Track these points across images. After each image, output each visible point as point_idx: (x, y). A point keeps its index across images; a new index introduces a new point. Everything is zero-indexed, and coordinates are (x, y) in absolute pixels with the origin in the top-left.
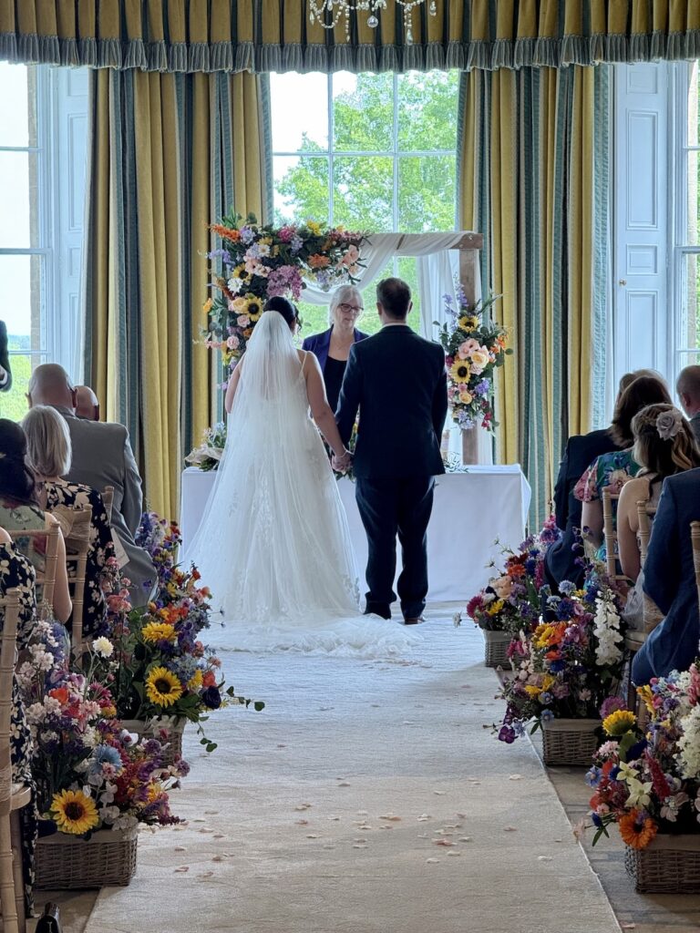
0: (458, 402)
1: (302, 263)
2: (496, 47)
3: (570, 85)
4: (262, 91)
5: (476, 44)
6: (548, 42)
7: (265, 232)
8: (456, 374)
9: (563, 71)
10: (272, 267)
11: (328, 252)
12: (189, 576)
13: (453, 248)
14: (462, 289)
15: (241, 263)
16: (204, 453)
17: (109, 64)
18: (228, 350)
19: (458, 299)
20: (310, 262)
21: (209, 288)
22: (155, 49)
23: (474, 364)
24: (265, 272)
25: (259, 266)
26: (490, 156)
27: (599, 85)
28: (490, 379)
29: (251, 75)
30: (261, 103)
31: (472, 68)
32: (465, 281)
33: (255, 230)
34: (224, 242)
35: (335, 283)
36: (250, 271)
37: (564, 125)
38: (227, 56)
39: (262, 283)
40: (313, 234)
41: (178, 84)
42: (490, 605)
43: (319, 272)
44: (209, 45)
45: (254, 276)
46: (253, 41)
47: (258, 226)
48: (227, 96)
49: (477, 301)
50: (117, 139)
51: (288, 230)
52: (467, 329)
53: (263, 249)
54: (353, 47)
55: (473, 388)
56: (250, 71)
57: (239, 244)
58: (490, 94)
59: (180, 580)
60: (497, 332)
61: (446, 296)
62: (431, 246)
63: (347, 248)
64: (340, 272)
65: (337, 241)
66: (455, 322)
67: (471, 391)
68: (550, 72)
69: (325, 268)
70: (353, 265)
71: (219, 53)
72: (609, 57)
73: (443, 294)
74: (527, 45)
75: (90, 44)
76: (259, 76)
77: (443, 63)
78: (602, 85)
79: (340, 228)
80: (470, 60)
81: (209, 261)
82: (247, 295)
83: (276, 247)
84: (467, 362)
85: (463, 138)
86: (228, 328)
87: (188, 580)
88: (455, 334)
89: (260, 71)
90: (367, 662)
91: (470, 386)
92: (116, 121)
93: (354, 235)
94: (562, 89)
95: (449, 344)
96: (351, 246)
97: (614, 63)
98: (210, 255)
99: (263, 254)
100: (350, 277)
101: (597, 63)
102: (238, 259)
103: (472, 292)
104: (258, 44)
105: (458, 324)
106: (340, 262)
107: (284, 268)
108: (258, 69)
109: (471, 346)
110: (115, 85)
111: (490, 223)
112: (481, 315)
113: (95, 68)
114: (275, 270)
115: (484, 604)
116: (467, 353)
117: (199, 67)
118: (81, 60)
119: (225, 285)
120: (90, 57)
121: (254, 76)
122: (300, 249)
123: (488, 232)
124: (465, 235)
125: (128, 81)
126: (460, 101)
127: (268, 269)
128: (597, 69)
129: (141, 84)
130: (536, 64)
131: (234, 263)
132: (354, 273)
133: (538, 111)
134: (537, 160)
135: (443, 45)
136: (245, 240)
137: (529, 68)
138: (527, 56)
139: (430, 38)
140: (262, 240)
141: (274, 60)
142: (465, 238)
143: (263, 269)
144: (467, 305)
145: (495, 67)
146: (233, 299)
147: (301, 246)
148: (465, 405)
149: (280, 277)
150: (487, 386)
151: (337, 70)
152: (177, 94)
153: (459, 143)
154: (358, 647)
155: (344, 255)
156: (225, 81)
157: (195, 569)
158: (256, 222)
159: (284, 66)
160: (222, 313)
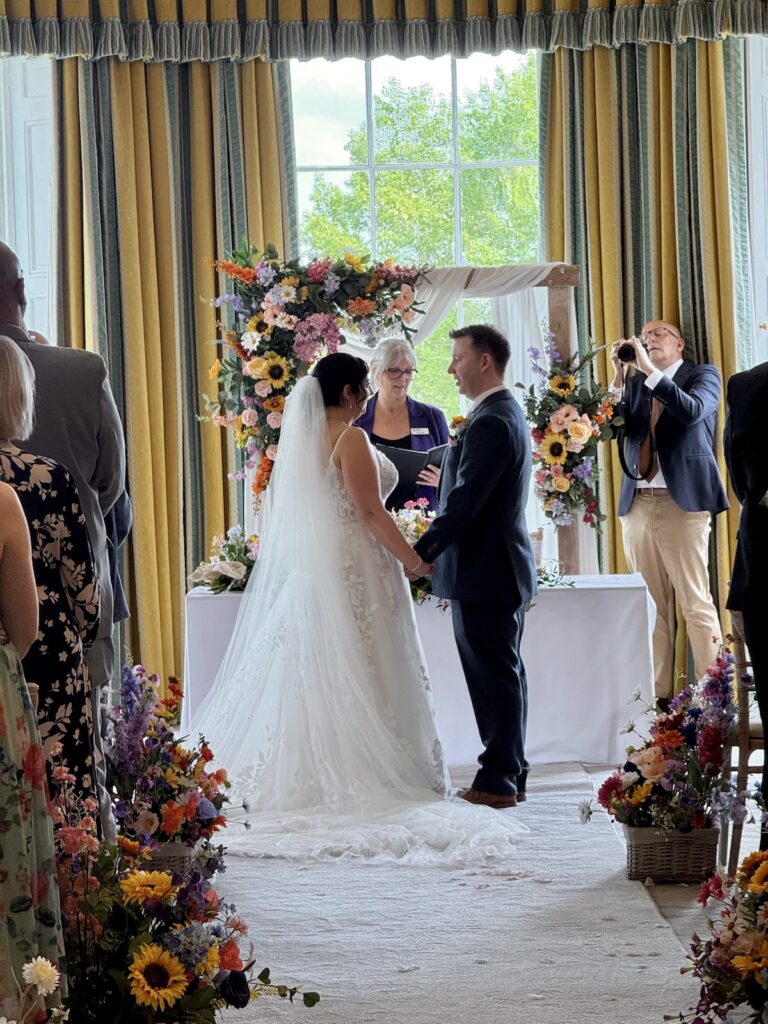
0: (551, 490)
1: (339, 309)
2: (589, 18)
3: (690, 67)
4: (281, 85)
5: (562, 16)
6: (657, 11)
7: (288, 270)
8: (548, 452)
9: (680, 48)
10: (299, 316)
11: (373, 294)
12: (196, 755)
13: (539, 285)
14: (553, 339)
15: (258, 311)
16: (215, 569)
17: (76, 52)
18: (244, 427)
19: (547, 352)
20: (350, 307)
21: (219, 347)
22: (137, 31)
23: (573, 439)
24: (290, 322)
25: (282, 314)
26: (583, 163)
27: (729, 66)
28: (593, 458)
29: (265, 63)
30: (279, 101)
31: (557, 46)
32: (556, 329)
33: (275, 267)
34: (235, 284)
35: (384, 335)
36: (270, 322)
37: (685, 120)
38: (233, 38)
39: (286, 338)
40: (353, 271)
41: (168, 78)
42: (632, 789)
43: (363, 321)
44: (209, 26)
45: (276, 328)
46: (267, 19)
47: (279, 262)
48: (234, 93)
49: (572, 354)
50: (91, 152)
51: (320, 265)
52: (561, 392)
53: (286, 292)
54: (399, 25)
55: (571, 471)
56: (263, 59)
57: (255, 286)
58: (582, 82)
59: (185, 762)
60: (601, 396)
61: (532, 349)
62: (509, 285)
63: (398, 288)
64: (390, 320)
65: (386, 280)
66: (544, 383)
67: (569, 475)
68: (661, 48)
69: (370, 316)
70: (407, 310)
71: (223, 36)
72: (740, 28)
73: (528, 346)
74: (630, 15)
75: (51, 25)
76: (275, 65)
77: (518, 41)
78: (733, 66)
79: (388, 262)
80: (554, 37)
81: (218, 311)
82: (267, 354)
83: (304, 288)
84: (562, 437)
85: (547, 141)
86: (243, 398)
87: (195, 762)
88: (545, 400)
89: (277, 58)
90: (455, 874)
91: (567, 469)
92: (89, 128)
93: (408, 271)
94: (679, 72)
95: (537, 413)
96: (404, 286)
97: (747, 35)
98: (218, 302)
99: (287, 299)
100: (404, 328)
101: (724, 35)
102: (254, 306)
103: (567, 342)
104: (273, 23)
105: (548, 386)
106: (389, 308)
107: (315, 316)
108: (273, 55)
109: (567, 415)
110: (86, 81)
111: (587, 252)
112: (578, 374)
113: (58, 57)
114: (304, 320)
115: (623, 788)
116: (562, 423)
117: (196, 54)
118: (39, 47)
119: (237, 341)
120: (51, 43)
121: (269, 65)
122: (337, 291)
123: (584, 264)
124: (554, 269)
125: (102, 75)
126: (542, 93)
127: (294, 318)
128: (727, 43)
129: (119, 80)
130: (643, 40)
131: (248, 311)
132: (408, 322)
133: (646, 103)
134: (646, 167)
135: (517, 19)
136: (262, 280)
137: (633, 45)
138: (630, 29)
139: (500, 11)
140: (285, 280)
141: (295, 43)
142: (555, 270)
143: (287, 319)
144: (559, 361)
145: (588, 45)
146: (249, 360)
147: (337, 288)
148: (560, 493)
149: (311, 329)
150: (589, 466)
151: (378, 55)
152: (169, 91)
153: (542, 147)
154: (441, 847)
155: (394, 297)
156: (231, 73)
157: (205, 745)
158: (276, 257)
159: (308, 50)
160: (234, 378)
